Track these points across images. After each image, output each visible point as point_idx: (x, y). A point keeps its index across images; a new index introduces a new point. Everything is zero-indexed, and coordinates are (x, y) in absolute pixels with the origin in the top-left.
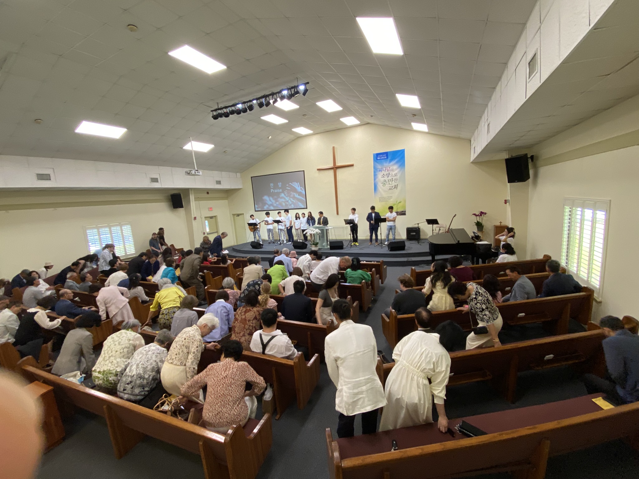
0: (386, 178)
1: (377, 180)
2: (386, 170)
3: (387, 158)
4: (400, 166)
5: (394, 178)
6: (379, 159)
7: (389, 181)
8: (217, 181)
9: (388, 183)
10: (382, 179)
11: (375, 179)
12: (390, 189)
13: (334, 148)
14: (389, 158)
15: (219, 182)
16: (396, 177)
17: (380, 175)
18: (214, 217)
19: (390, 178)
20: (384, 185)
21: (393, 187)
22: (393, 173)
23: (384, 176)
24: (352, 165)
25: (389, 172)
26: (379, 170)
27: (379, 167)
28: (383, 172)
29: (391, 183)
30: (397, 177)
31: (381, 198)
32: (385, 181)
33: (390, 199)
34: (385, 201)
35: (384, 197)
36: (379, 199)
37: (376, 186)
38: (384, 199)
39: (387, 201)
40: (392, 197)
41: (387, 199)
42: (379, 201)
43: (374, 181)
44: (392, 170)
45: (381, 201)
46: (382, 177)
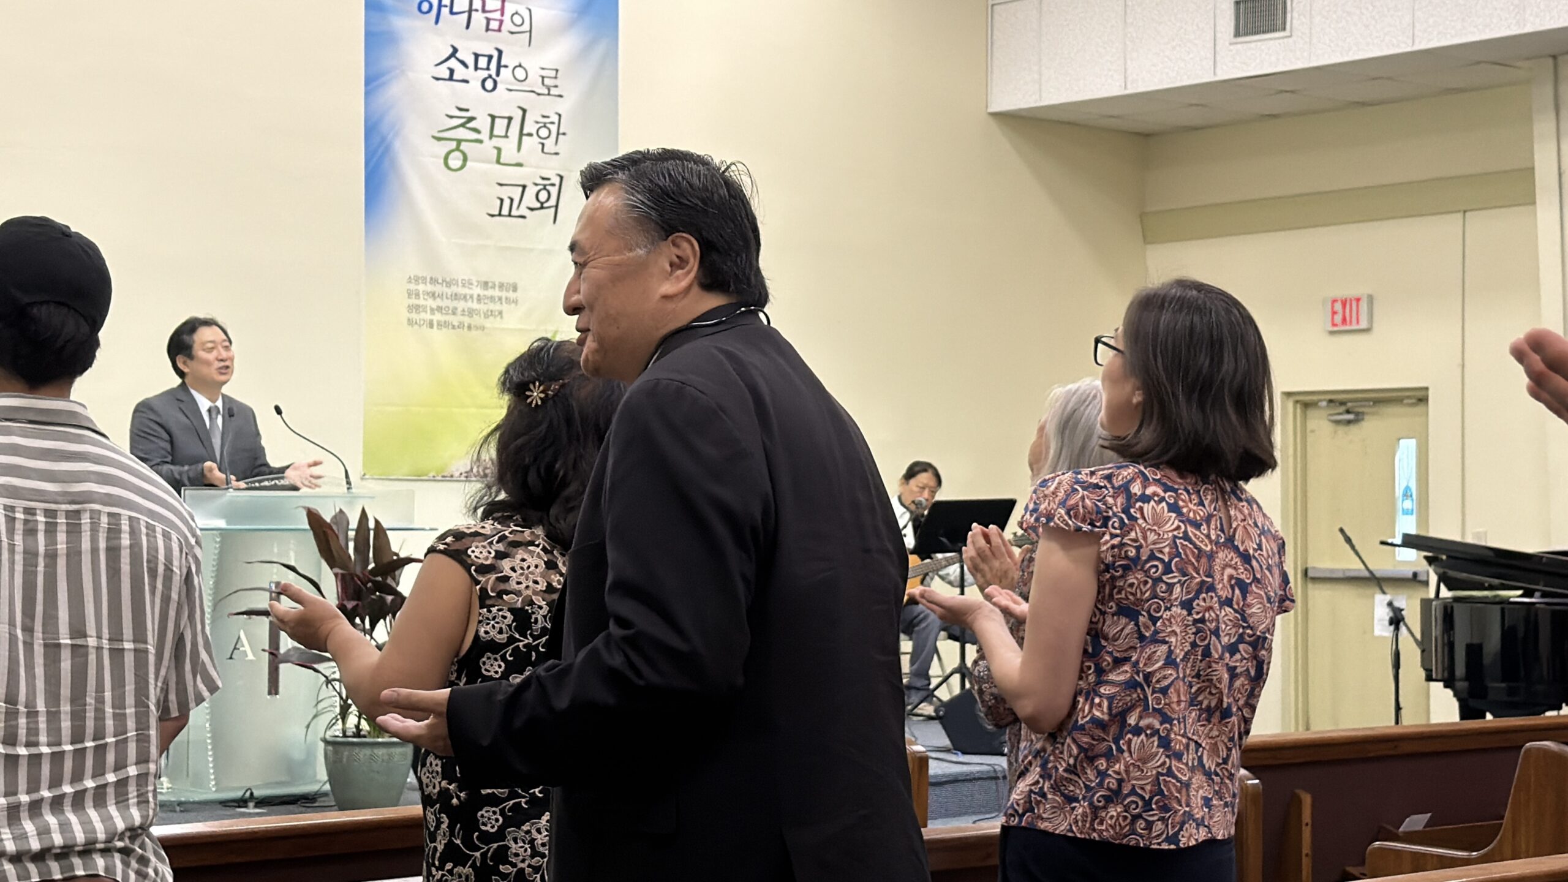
0: (471, 94)
1: (395, 91)
2: (478, 18)
5: (538, 108)
7: (500, 126)
9: (489, 145)
10: (447, 97)
11: (373, 81)
12: (504, 210)
16: (550, 107)
19: (504, 102)
20: (455, 161)
21: (530, 200)
22: (535, 62)
23: (460, 72)
25: (502, 40)
28: (451, 30)
29: (509, 147)
30: (563, 106)
31: (421, 287)
32: (468, 125)
33: (500, 313)
34: (455, 320)
35: (449, 284)
36: (409, 295)
37: (388, 149)
38: (451, 304)
39: (477, 328)
40: (515, 289)
41: (475, 305)
42: (411, 308)
43: (367, 94)
44: (526, 27)
45: (423, 315)
46: (437, 79)
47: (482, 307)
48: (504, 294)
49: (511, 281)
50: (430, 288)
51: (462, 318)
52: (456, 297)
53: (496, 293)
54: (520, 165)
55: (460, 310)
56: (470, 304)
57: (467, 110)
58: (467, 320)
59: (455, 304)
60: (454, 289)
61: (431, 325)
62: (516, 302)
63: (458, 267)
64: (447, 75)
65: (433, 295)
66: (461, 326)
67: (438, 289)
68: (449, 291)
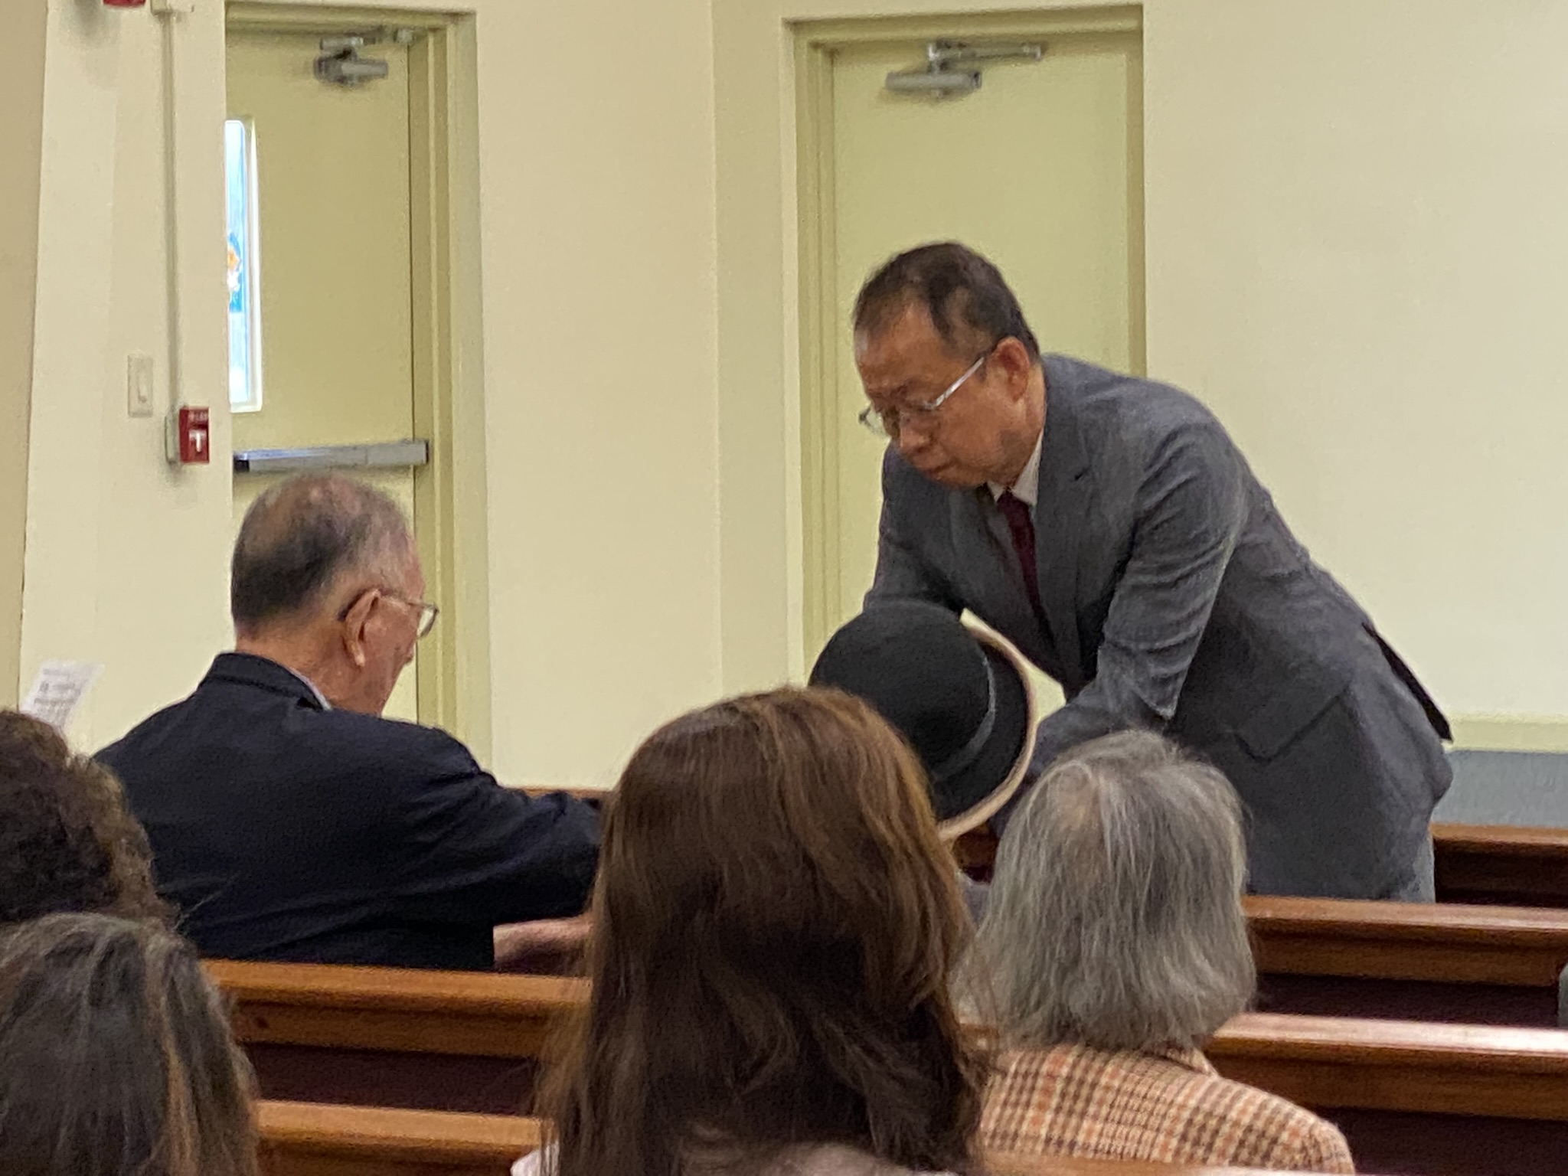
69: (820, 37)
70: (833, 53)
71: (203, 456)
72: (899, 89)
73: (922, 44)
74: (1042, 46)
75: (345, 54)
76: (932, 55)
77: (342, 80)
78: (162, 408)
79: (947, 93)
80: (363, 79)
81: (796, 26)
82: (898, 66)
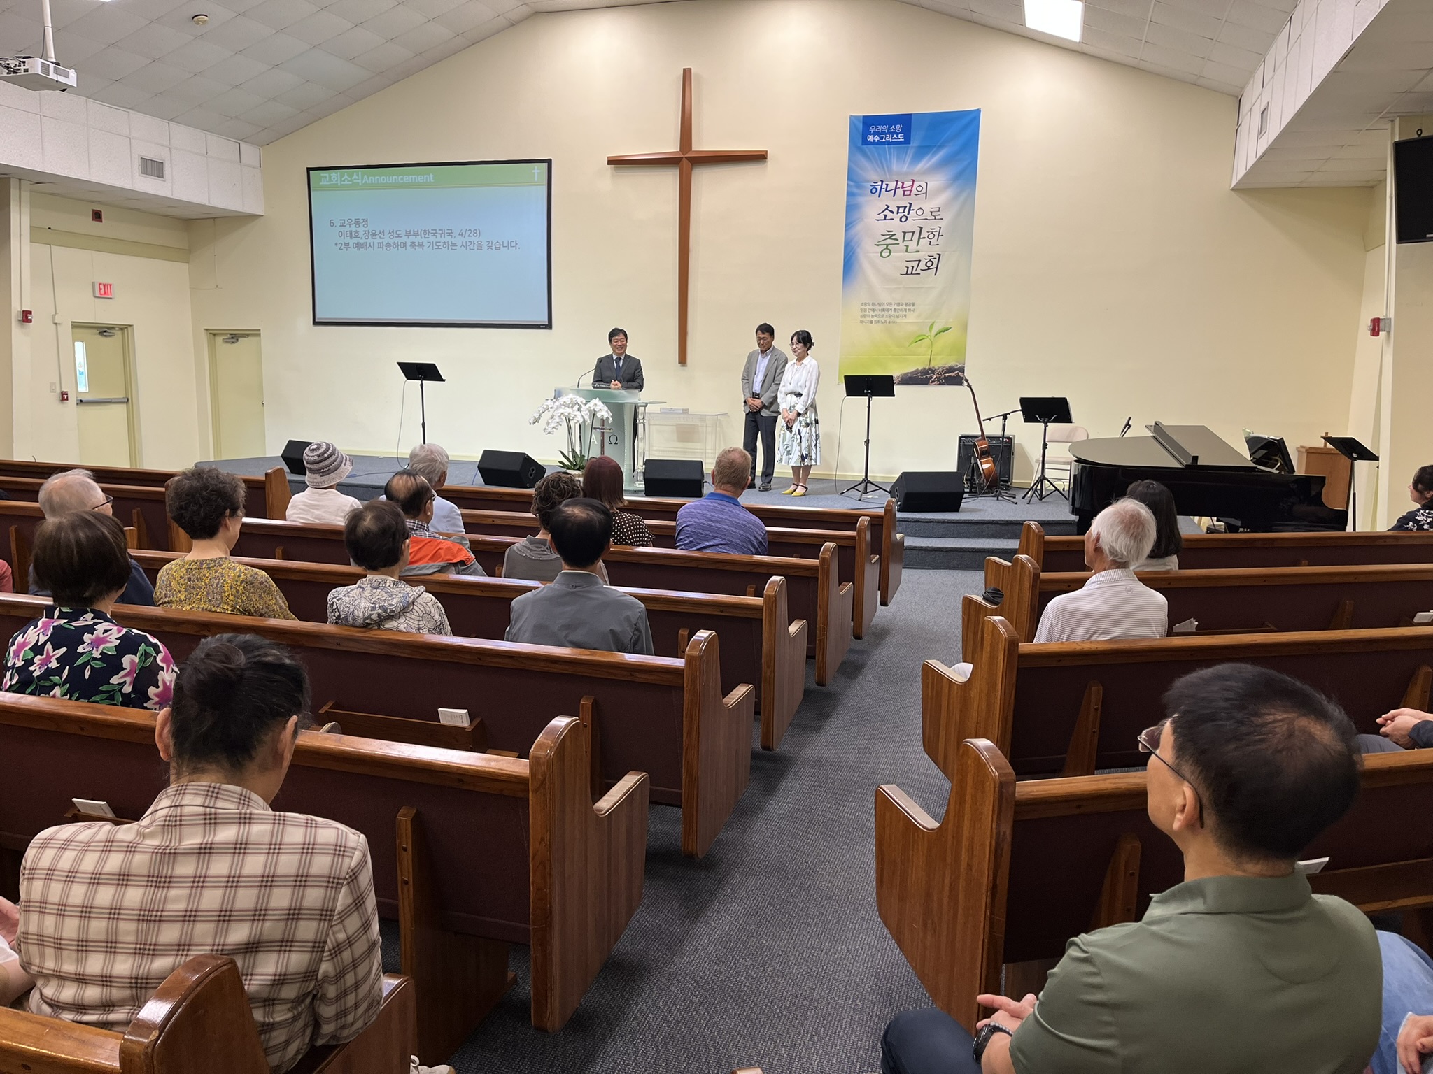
0: (895, 225)
1: (859, 228)
2: (900, 192)
3: (907, 140)
4: (956, 178)
5: (927, 226)
6: (874, 143)
7: (908, 236)
8: (144, 161)
9: (902, 246)
10: (883, 227)
11: (849, 226)
12: (909, 272)
13: (687, 73)
14: (915, 143)
15: (154, 168)
16: (935, 225)
17: (872, 208)
18: (118, 334)
19: (910, 225)
20: (885, 254)
21: (922, 266)
22: (928, 206)
23: (889, 215)
24: (760, 157)
25: (911, 199)
26: (869, 186)
27: (871, 174)
28: (886, 198)
29: (912, 245)
30: (943, 224)
31: (868, 307)
32: (892, 238)
33: (905, 316)
34: (883, 320)
35: (880, 305)
36: (862, 310)
37: (853, 253)
38: (881, 313)
39: (892, 322)
40: (913, 305)
41: (893, 313)
42: (861, 316)
43: (846, 231)
44: (924, 191)
45: (868, 319)
46: (878, 220)
47: (897, 314)
48: (908, 307)
49: (911, 302)
50: (872, 307)
51: (886, 319)
52: (883, 310)
53: (904, 307)
54: (918, 252)
55: (885, 315)
56: (890, 313)
57: (892, 231)
58: (888, 320)
59: (883, 313)
60: (882, 307)
61: (871, 322)
62: (913, 310)
63: (885, 297)
64: (883, 217)
65: (873, 310)
66: (886, 322)
67: (876, 307)
68: (880, 308)
69: (211, 332)
70: (214, 335)
71: (67, 399)
72: (225, 341)
73: (227, 334)
74: (248, 335)
75: (105, 332)
76: (229, 336)
77: (106, 336)
78: (58, 391)
79: (233, 342)
80: (110, 336)
81: (207, 330)
82: (225, 338)
